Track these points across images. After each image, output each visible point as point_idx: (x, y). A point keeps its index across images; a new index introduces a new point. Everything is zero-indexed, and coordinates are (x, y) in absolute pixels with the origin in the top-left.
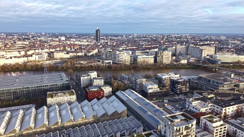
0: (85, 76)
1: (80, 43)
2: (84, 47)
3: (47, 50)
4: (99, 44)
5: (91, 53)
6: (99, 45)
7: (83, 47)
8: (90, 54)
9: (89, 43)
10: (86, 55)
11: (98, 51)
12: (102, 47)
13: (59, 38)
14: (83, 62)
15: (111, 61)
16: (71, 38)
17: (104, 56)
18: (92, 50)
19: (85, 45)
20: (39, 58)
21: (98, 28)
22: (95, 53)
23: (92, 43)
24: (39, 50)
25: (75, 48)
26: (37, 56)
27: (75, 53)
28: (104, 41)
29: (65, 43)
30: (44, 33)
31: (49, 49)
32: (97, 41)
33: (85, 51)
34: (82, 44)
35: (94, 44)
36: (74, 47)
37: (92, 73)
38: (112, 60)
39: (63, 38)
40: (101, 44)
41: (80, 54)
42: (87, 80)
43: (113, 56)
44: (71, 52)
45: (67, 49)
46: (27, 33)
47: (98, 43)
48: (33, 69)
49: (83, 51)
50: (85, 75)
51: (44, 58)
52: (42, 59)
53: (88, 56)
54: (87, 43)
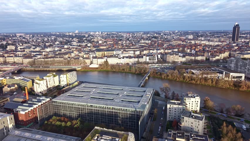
0: (174, 104)
1: (207, 43)
2: (209, 48)
3: (162, 51)
4: (234, 45)
5: (217, 58)
6: (233, 47)
7: (207, 49)
8: (214, 59)
9: (220, 43)
10: (208, 60)
11: (230, 54)
12: (237, 49)
13: (186, 36)
14: (196, 71)
15: (243, 75)
16: (202, 36)
17: (233, 65)
18: (218, 54)
19: (212, 46)
20: (149, 60)
21: (237, 24)
22: (222, 58)
23: (223, 43)
24: (153, 50)
25: (197, 50)
26: (148, 58)
27: (194, 56)
28: (245, 40)
29: (189, 43)
30: (177, 31)
31: (165, 50)
32: (233, 40)
33: (208, 54)
34: (210, 44)
35: (226, 45)
36: (195, 49)
37: (191, 98)
38: (244, 73)
39: (191, 37)
40: (237, 45)
41: (199, 58)
42: (177, 112)
43: (248, 66)
44: (188, 55)
45: (185, 51)
46: (163, 31)
47: (234, 43)
48: (137, 73)
49: (206, 54)
50: (175, 102)
51: (155, 60)
52: (153, 61)
53: (212, 62)
54: (217, 43)
